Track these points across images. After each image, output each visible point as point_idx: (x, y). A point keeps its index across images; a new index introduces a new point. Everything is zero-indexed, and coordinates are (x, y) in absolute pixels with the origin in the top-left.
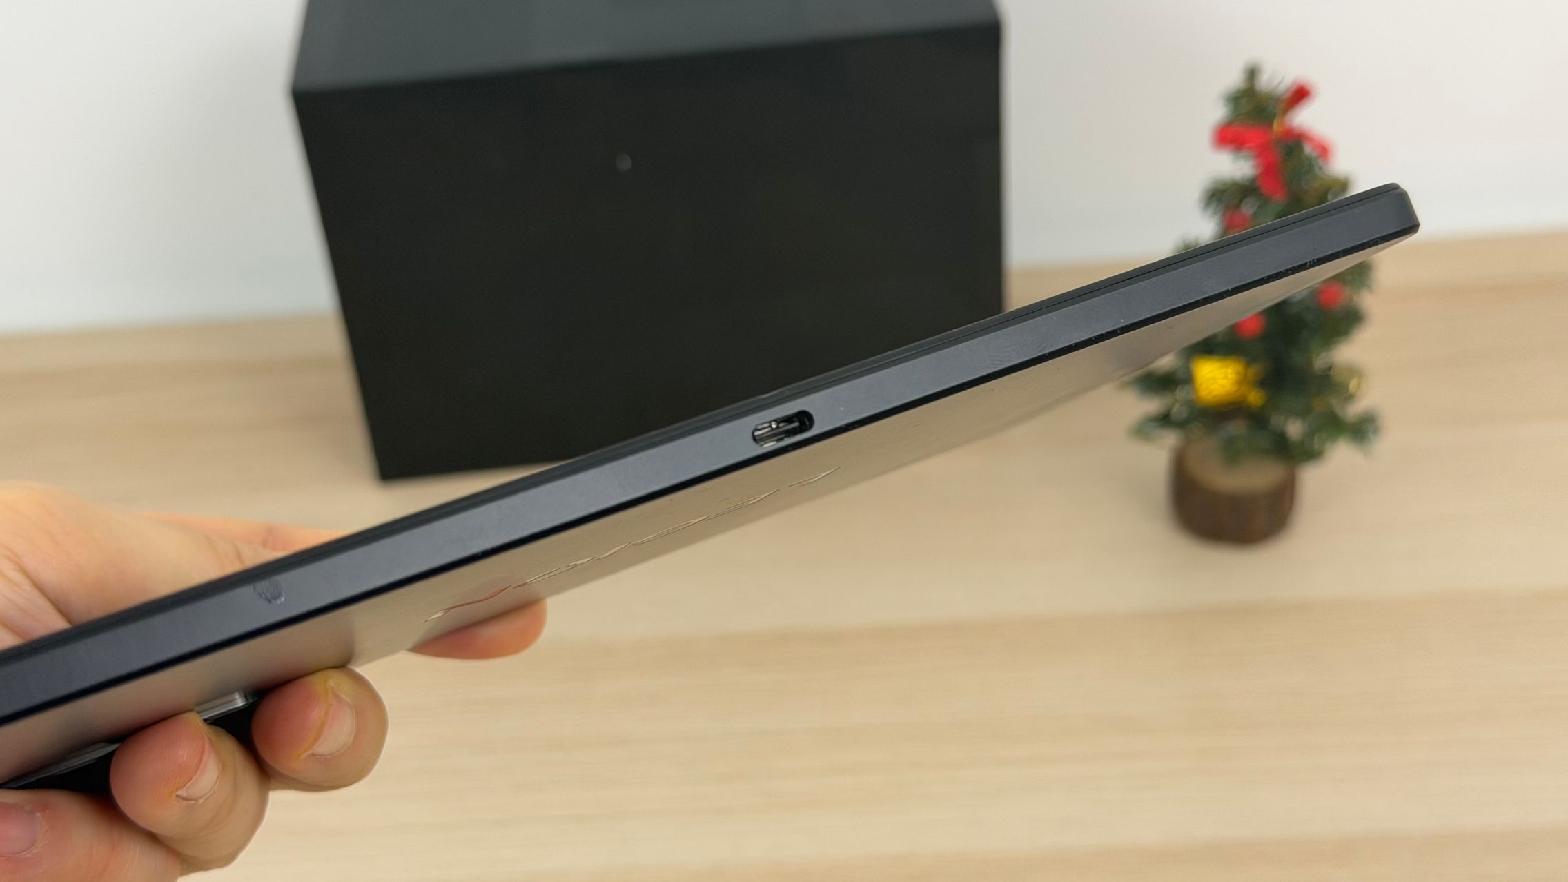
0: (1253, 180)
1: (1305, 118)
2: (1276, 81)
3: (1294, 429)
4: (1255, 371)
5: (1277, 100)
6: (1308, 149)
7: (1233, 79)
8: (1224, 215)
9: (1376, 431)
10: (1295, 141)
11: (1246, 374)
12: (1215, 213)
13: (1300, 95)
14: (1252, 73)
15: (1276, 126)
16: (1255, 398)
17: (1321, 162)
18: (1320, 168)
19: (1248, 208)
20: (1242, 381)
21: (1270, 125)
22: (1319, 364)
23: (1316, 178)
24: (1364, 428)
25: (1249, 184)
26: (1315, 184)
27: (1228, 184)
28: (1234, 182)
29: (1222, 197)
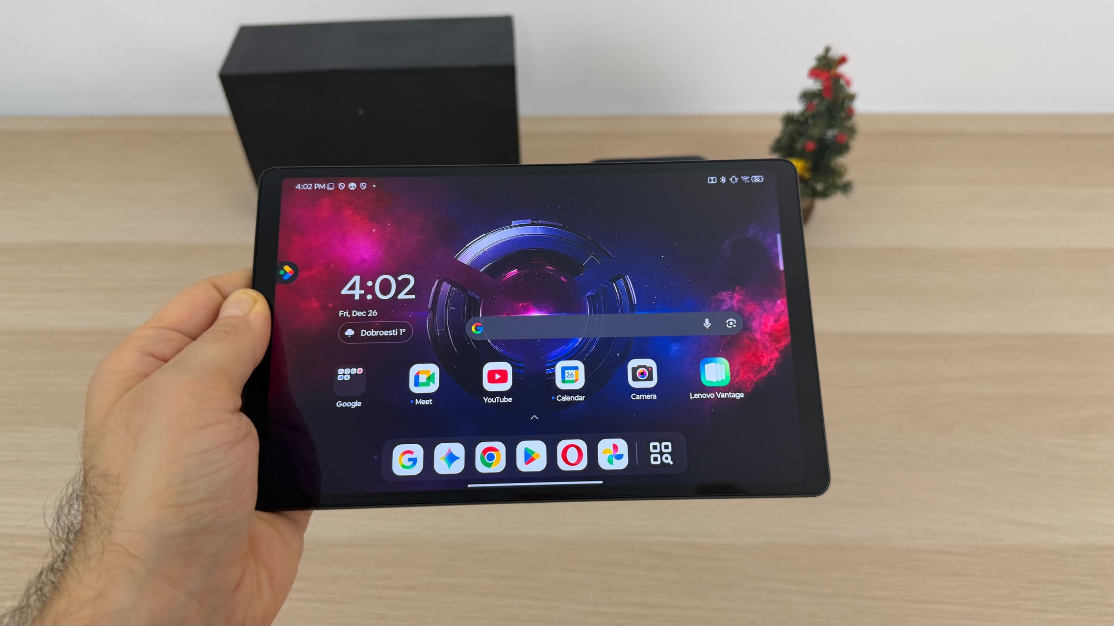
0: (820, 90)
1: (843, 69)
2: (835, 54)
3: (819, 187)
4: (810, 165)
5: (834, 61)
6: (842, 82)
7: (820, 51)
8: (806, 104)
9: (851, 189)
10: (838, 77)
11: (807, 166)
12: (803, 102)
13: (843, 60)
14: (827, 50)
15: (832, 71)
16: (807, 175)
17: (846, 87)
18: (845, 89)
19: (815, 102)
20: (806, 169)
21: (830, 70)
22: (832, 164)
23: (843, 93)
24: (846, 188)
25: (817, 92)
26: (842, 95)
27: (810, 91)
28: (812, 91)
29: (807, 96)
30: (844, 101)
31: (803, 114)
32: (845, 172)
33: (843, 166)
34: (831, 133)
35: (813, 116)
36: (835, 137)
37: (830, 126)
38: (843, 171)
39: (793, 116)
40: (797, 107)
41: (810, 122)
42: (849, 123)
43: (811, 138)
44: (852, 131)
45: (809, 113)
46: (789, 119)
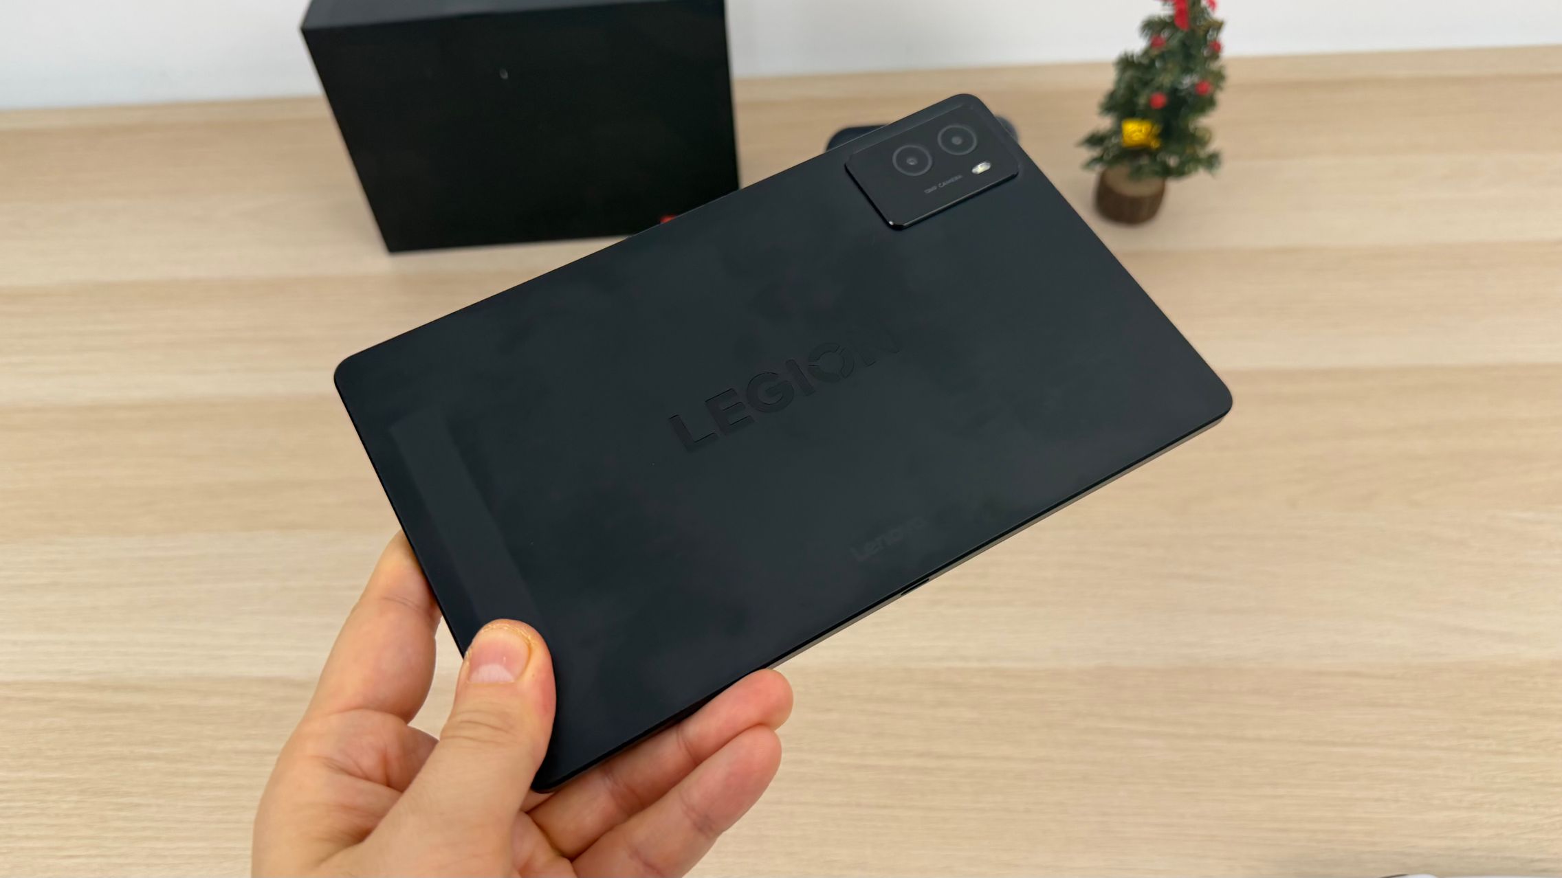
0: (1170, 17)
3: (1173, 161)
4: (1157, 129)
6: (1204, 3)
8: (1151, 37)
9: (1220, 163)
11: (1151, 129)
12: (1147, 35)
16: (1155, 144)
17: (1209, 10)
18: (1208, 14)
19: (1165, 34)
20: (1149, 134)
22: (1191, 127)
23: (1205, 19)
24: (1212, 162)
25: (1168, 20)
26: (1203, 23)
27: (1157, 19)
28: (1160, 18)
29: (1152, 27)
30: (1207, 32)
31: (1146, 53)
32: (1210, 138)
33: (1207, 130)
34: (1187, 81)
35: (1162, 56)
36: (1194, 85)
37: (1187, 70)
38: (1207, 136)
39: (1132, 56)
40: (1137, 44)
41: (1158, 64)
42: (1214, 66)
43: (1159, 88)
44: (1219, 77)
45: (1155, 52)
46: (1126, 63)
